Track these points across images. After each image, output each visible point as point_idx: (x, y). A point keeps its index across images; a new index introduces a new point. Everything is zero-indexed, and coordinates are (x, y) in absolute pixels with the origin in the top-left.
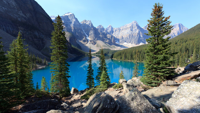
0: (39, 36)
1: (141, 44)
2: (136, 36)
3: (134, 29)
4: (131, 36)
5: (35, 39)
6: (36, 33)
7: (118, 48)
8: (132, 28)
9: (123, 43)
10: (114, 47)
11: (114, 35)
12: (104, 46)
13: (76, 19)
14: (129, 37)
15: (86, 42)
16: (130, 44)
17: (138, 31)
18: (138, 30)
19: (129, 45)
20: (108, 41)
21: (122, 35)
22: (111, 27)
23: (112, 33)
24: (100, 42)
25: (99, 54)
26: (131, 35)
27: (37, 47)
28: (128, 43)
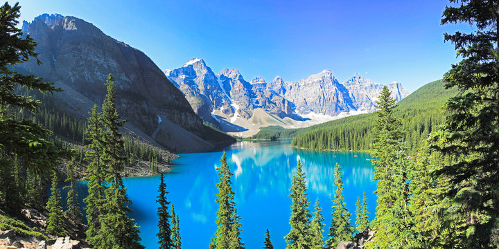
0: (149, 109)
1: (342, 115)
2: (332, 99)
3: (326, 86)
4: (323, 99)
5: (144, 117)
6: (145, 106)
7: (297, 125)
8: (323, 84)
9: (307, 113)
10: (290, 122)
11: (289, 97)
12: (269, 121)
13: (209, 69)
14: (318, 102)
15: (231, 114)
16: (321, 115)
17: (334, 90)
18: (334, 88)
19: (319, 118)
20: (275, 110)
21: (304, 97)
22: (280, 80)
23: (284, 93)
24: (259, 113)
25: (259, 137)
26: (322, 97)
27: (146, 129)
28: (316, 113)
